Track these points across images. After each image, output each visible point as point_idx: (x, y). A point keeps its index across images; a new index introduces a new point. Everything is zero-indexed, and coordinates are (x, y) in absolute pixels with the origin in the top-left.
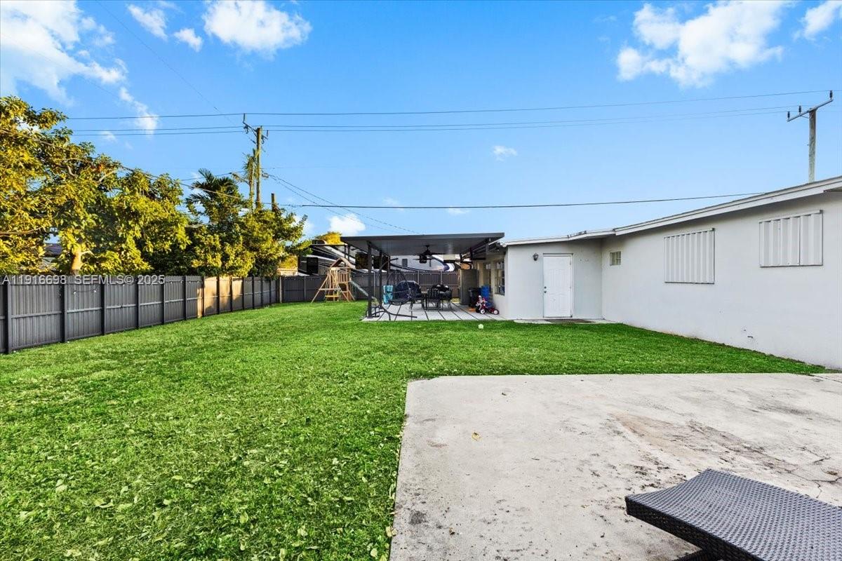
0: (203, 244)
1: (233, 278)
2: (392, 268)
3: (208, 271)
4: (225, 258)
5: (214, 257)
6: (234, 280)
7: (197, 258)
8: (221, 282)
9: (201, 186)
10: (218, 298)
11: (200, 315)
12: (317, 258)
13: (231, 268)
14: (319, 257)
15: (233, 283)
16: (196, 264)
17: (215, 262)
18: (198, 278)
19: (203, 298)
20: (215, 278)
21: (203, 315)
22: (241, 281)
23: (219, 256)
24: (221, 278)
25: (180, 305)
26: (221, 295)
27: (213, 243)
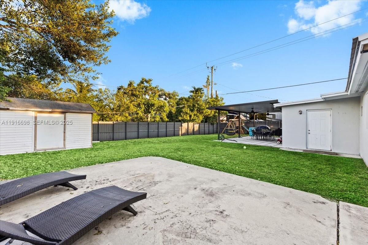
0: (183, 112)
1: (195, 123)
2: (267, 119)
3: (184, 121)
4: (190, 116)
5: (186, 116)
6: (195, 124)
7: (181, 116)
8: (189, 125)
9: (193, 92)
10: (188, 130)
11: (180, 135)
12: (233, 115)
13: (193, 120)
14: (234, 115)
15: (195, 125)
16: (180, 118)
17: (187, 118)
18: (180, 123)
19: (181, 130)
20: (187, 123)
21: (182, 135)
22: (198, 125)
23: (188, 115)
24: (189, 123)
25: (173, 131)
26: (189, 129)
27: (186, 111)
